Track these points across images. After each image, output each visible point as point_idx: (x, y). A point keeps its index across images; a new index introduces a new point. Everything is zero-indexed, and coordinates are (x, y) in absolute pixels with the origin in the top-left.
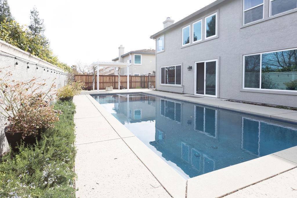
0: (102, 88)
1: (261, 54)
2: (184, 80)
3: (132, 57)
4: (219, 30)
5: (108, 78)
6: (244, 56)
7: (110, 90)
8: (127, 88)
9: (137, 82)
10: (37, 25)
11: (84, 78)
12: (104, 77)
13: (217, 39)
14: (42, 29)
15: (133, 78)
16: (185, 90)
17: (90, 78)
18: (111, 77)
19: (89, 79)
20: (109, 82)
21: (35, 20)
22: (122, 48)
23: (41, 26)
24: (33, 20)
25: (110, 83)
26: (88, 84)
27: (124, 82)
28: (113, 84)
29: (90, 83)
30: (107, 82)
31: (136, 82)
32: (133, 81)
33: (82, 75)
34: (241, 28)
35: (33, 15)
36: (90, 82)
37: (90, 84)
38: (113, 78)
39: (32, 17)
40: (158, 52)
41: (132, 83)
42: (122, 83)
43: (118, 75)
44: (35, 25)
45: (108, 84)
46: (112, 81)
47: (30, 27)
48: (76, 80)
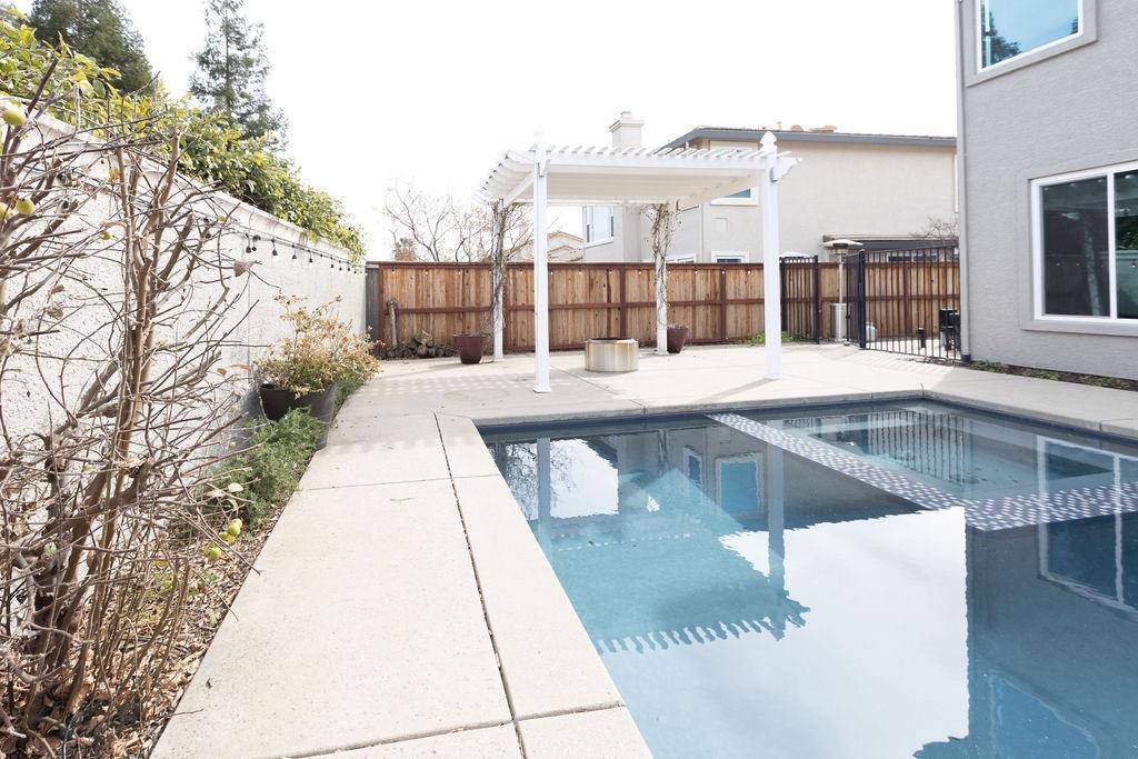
5: (582, 277)
10: (233, 50)
11: (437, 284)
14: (255, 68)
15: (730, 276)
17: (473, 280)
18: (600, 276)
19: (466, 285)
20: (587, 308)
21: (228, 28)
22: (631, 126)
23: (253, 54)
24: (216, 28)
25: (592, 315)
26: (463, 321)
28: (615, 315)
29: (471, 310)
30: (576, 308)
32: (730, 295)
33: (426, 266)
36: (473, 305)
37: (473, 319)
38: (614, 276)
39: (213, 14)
40: (989, 69)
41: (731, 309)
43: (649, 261)
44: (224, 50)
45: (581, 315)
46: (605, 300)
47: (203, 61)
48: (387, 297)
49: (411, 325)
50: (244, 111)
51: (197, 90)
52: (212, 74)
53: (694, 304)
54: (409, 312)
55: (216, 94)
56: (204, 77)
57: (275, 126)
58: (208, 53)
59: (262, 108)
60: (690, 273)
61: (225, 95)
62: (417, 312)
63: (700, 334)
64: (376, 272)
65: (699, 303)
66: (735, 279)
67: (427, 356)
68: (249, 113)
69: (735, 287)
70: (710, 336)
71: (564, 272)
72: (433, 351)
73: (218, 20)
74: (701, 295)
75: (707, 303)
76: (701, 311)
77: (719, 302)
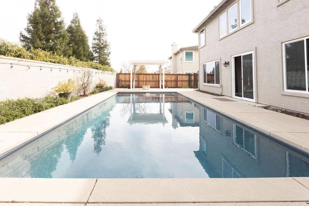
1: (305, 39)
2: (222, 78)
3: (183, 55)
4: (253, 13)
5: (151, 76)
6: (283, 43)
7: (146, 88)
9: (185, 81)
10: (101, 31)
12: (148, 76)
13: (252, 25)
14: (105, 34)
15: (179, 76)
16: (224, 91)
18: (155, 76)
21: (100, 27)
22: (175, 45)
23: (104, 32)
25: (153, 83)
27: (169, 81)
28: (157, 82)
30: (150, 81)
31: (182, 81)
32: (179, 80)
34: (278, 6)
35: (98, 23)
38: (157, 76)
40: (201, 47)
41: (179, 82)
42: (167, 82)
44: (99, 31)
45: (151, 82)
47: (96, 34)
48: (120, 79)
49: (123, 83)
50: (103, 42)
51: (94, 39)
52: (97, 36)
53: (172, 81)
54: (123, 81)
55: (98, 39)
56: (96, 37)
57: (108, 46)
58: (96, 32)
59: (106, 42)
60: (171, 76)
61: (99, 39)
63: (173, 86)
64: (118, 75)
67: (125, 88)
68: (104, 43)
70: (175, 87)
72: (126, 87)
73: (98, 25)
74: (173, 79)
75: (174, 81)
76: (173, 82)
77: (176, 81)
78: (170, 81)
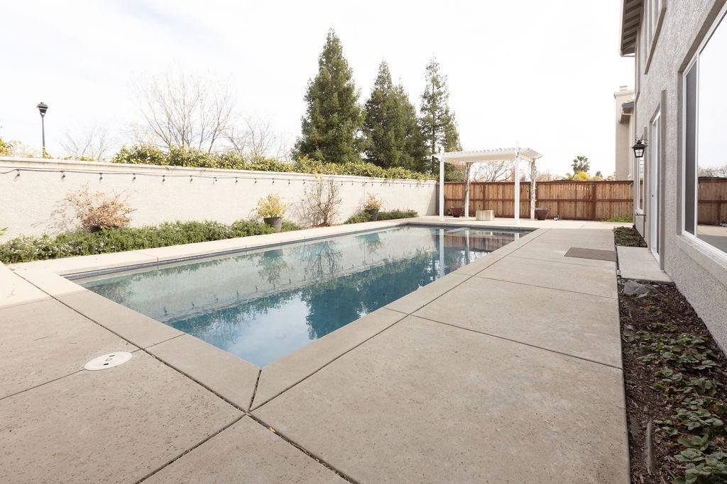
0: (500, 214)
8: (513, 217)
9: (620, 201)
10: (436, 90)
11: (459, 190)
14: (444, 95)
15: (599, 188)
21: (433, 80)
31: (611, 201)
32: (599, 196)
41: (599, 205)
44: (432, 91)
46: (528, 198)
47: (424, 97)
50: (440, 114)
51: (424, 109)
52: (428, 101)
53: (576, 201)
54: (450, 200)
56: (425, 104)
57: (452, 120)
58: (426, 94)
59: (446, 113)
60: (574, 186)
62: (452, 200)
63: (579, 215)
65: (579, 200)
66: (602, 189)
68: (442, 115)
69: (602, 193)
70: (585, 216)
71: (509, 186)
73: (429, 77)
74: (580, 196)
75: (583, 201)
76: (580, 205)
77: (591, 200)
78: (570, 201)
